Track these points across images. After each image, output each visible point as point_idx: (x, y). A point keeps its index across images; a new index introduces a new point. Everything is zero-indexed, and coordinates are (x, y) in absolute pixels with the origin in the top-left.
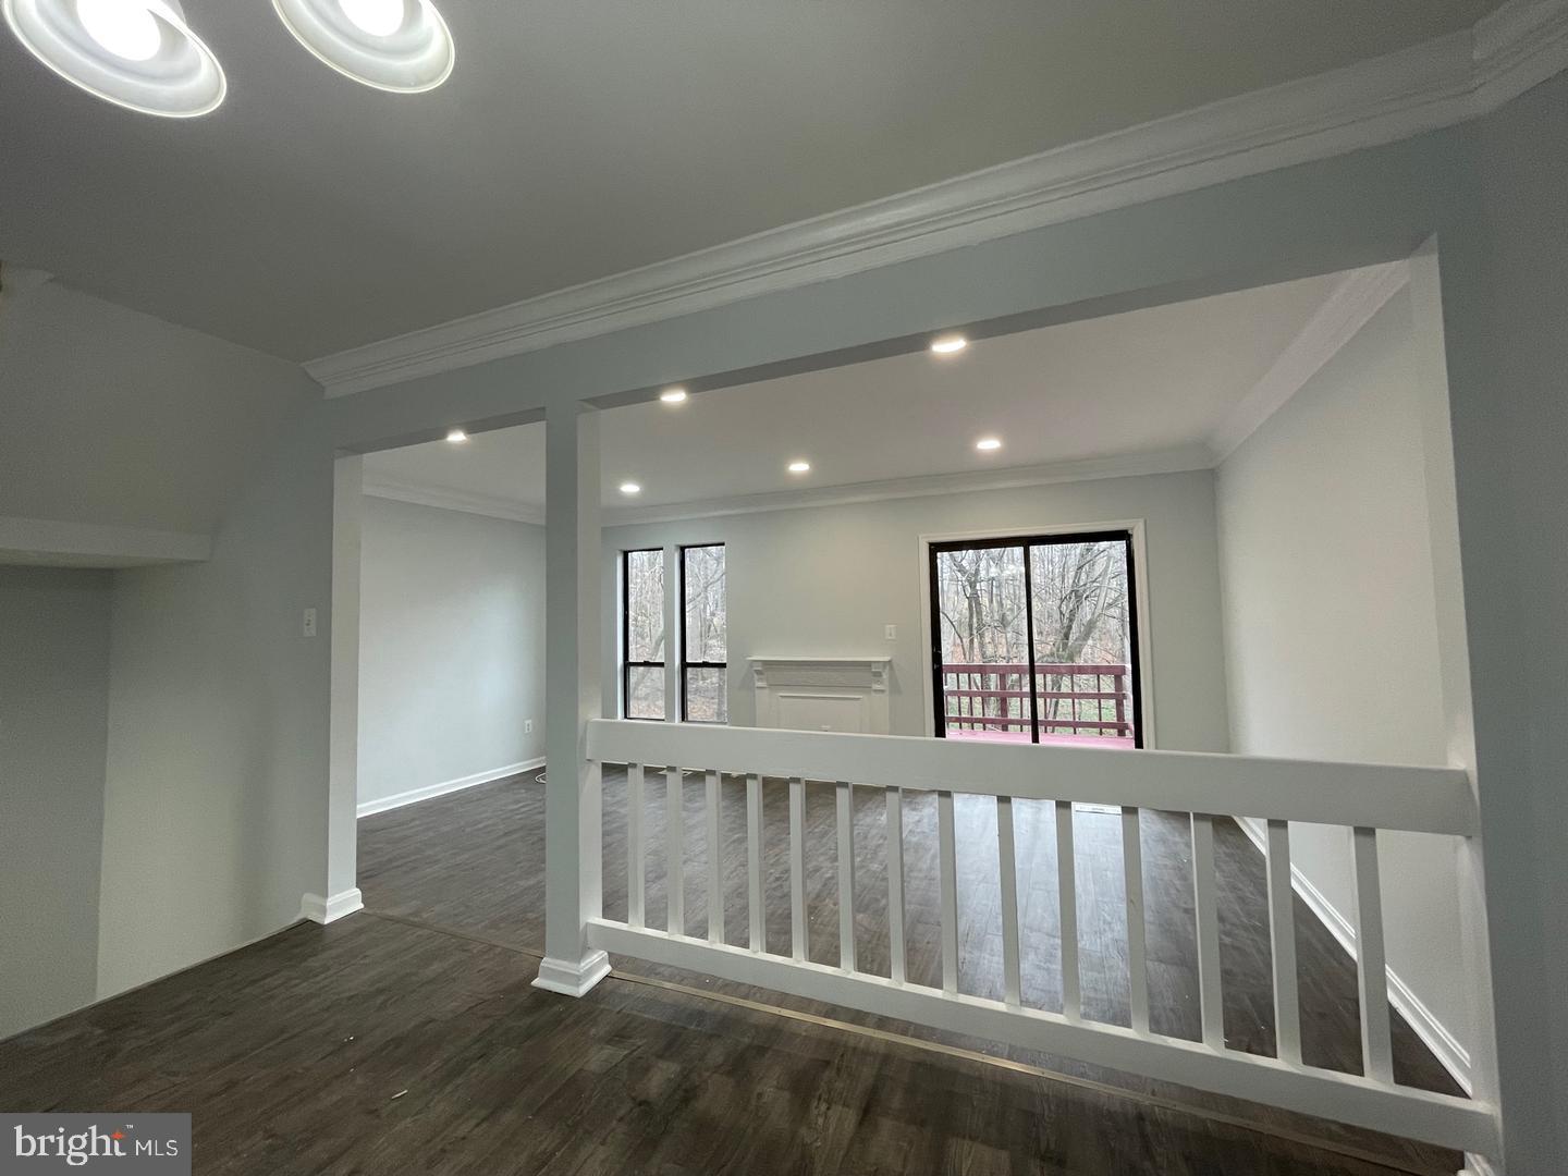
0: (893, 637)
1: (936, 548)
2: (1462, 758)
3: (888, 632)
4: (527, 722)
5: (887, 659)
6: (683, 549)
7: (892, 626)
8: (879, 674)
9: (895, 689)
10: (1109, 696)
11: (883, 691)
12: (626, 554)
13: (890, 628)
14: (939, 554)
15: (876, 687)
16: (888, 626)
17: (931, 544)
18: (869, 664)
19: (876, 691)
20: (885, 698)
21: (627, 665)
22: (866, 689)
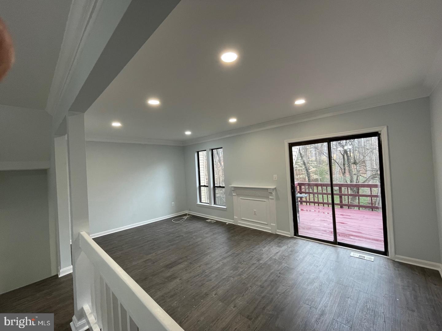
0: (276, 179)
1: (291, 145)
3: (274, 177)
5: (274, 187)
6: (212, 150)
7: (276, 175)
8: (271, 193)
9: (278, 198)
11: (273, 199)
12: (198, 152)
14: (293, 147)
18: (267, 189)
19: (270, 199)
21: (200, 186)
22: (267, 198)
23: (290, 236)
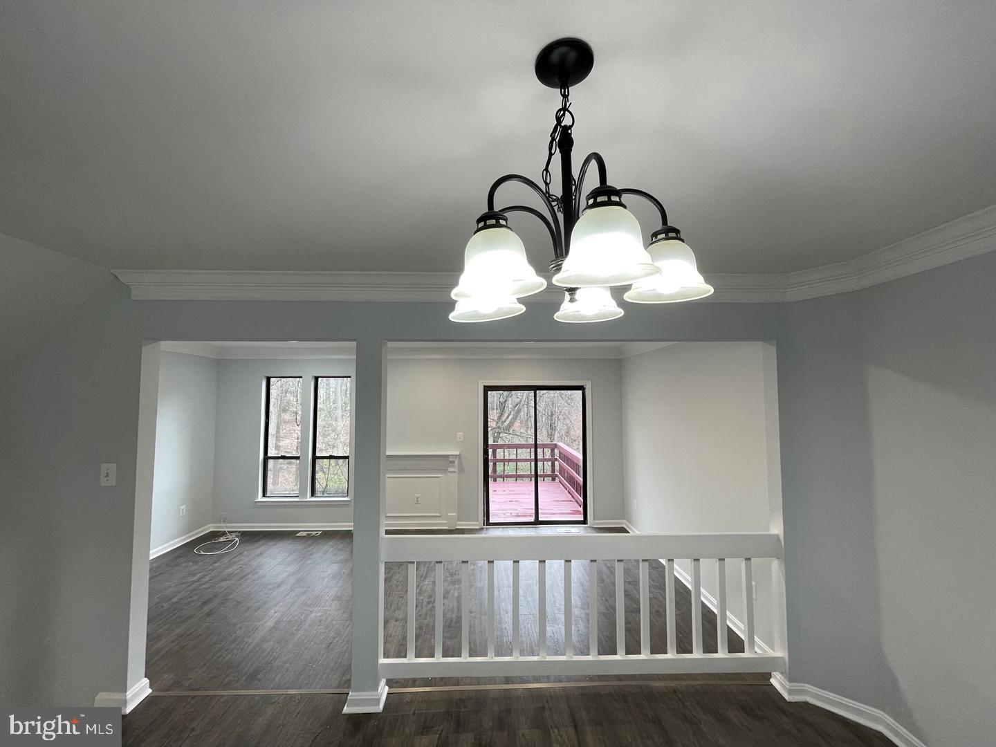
0: (462, 440)
1: (487, 389)
2: (777, 529)
3: (458, 436)
4: (182, 507)
5: (458, 453)
6: (316, 379)
7: (462, 433)
8: (453, 462)
9: (461, 470)
10: (548, 460)
11: (455, 472)
12: (268, 380)
13: (460, 434)
14: (489, 392)
15: (450, 469)
16: (458, 433)
17: (485, 386)
18: (447, 456)
19: (450, 472)
20: (456, 474)
21: (266, 459)
22: (445, 471)
23: (478, 527)
